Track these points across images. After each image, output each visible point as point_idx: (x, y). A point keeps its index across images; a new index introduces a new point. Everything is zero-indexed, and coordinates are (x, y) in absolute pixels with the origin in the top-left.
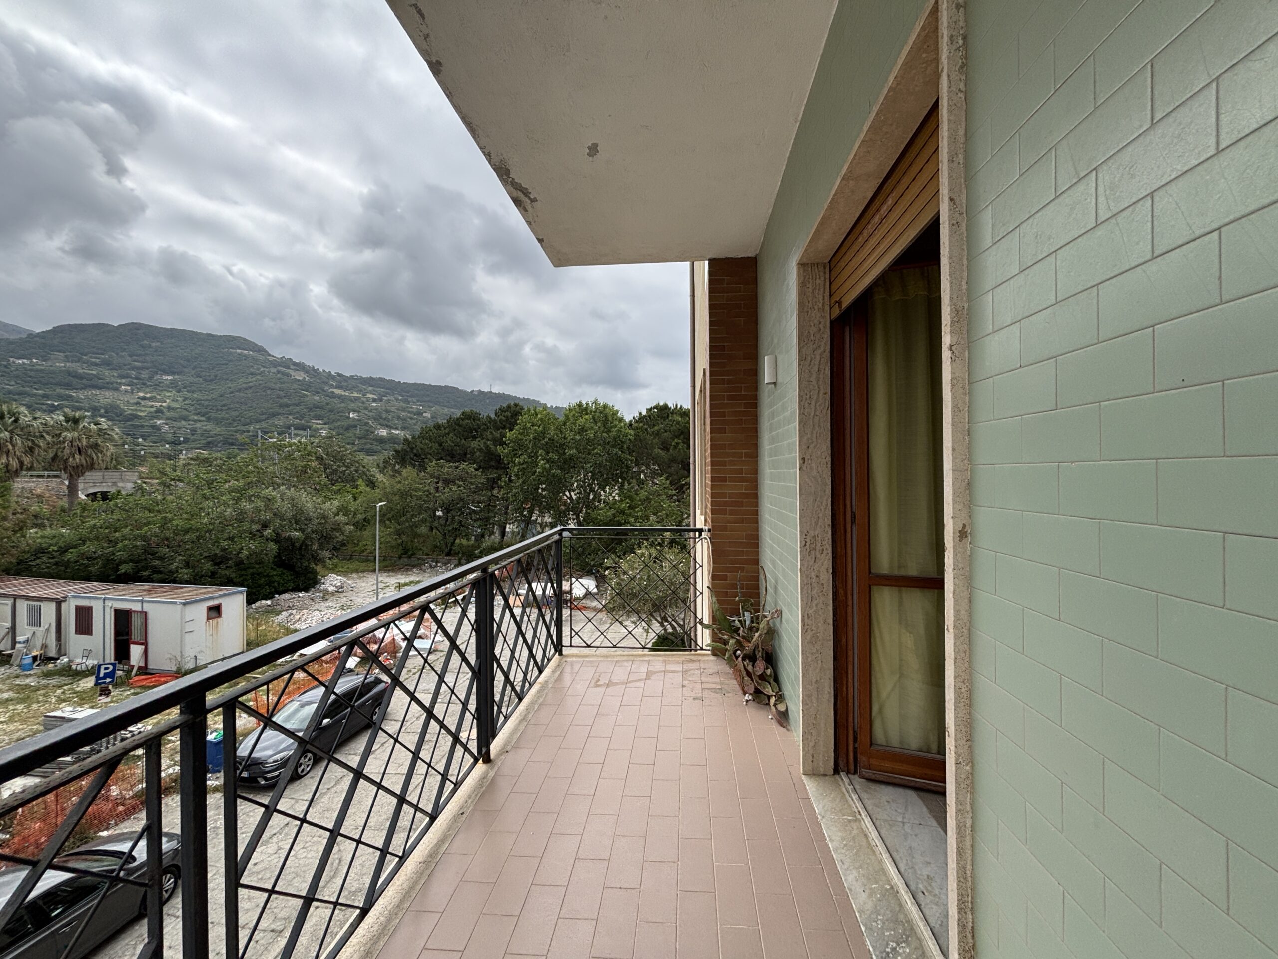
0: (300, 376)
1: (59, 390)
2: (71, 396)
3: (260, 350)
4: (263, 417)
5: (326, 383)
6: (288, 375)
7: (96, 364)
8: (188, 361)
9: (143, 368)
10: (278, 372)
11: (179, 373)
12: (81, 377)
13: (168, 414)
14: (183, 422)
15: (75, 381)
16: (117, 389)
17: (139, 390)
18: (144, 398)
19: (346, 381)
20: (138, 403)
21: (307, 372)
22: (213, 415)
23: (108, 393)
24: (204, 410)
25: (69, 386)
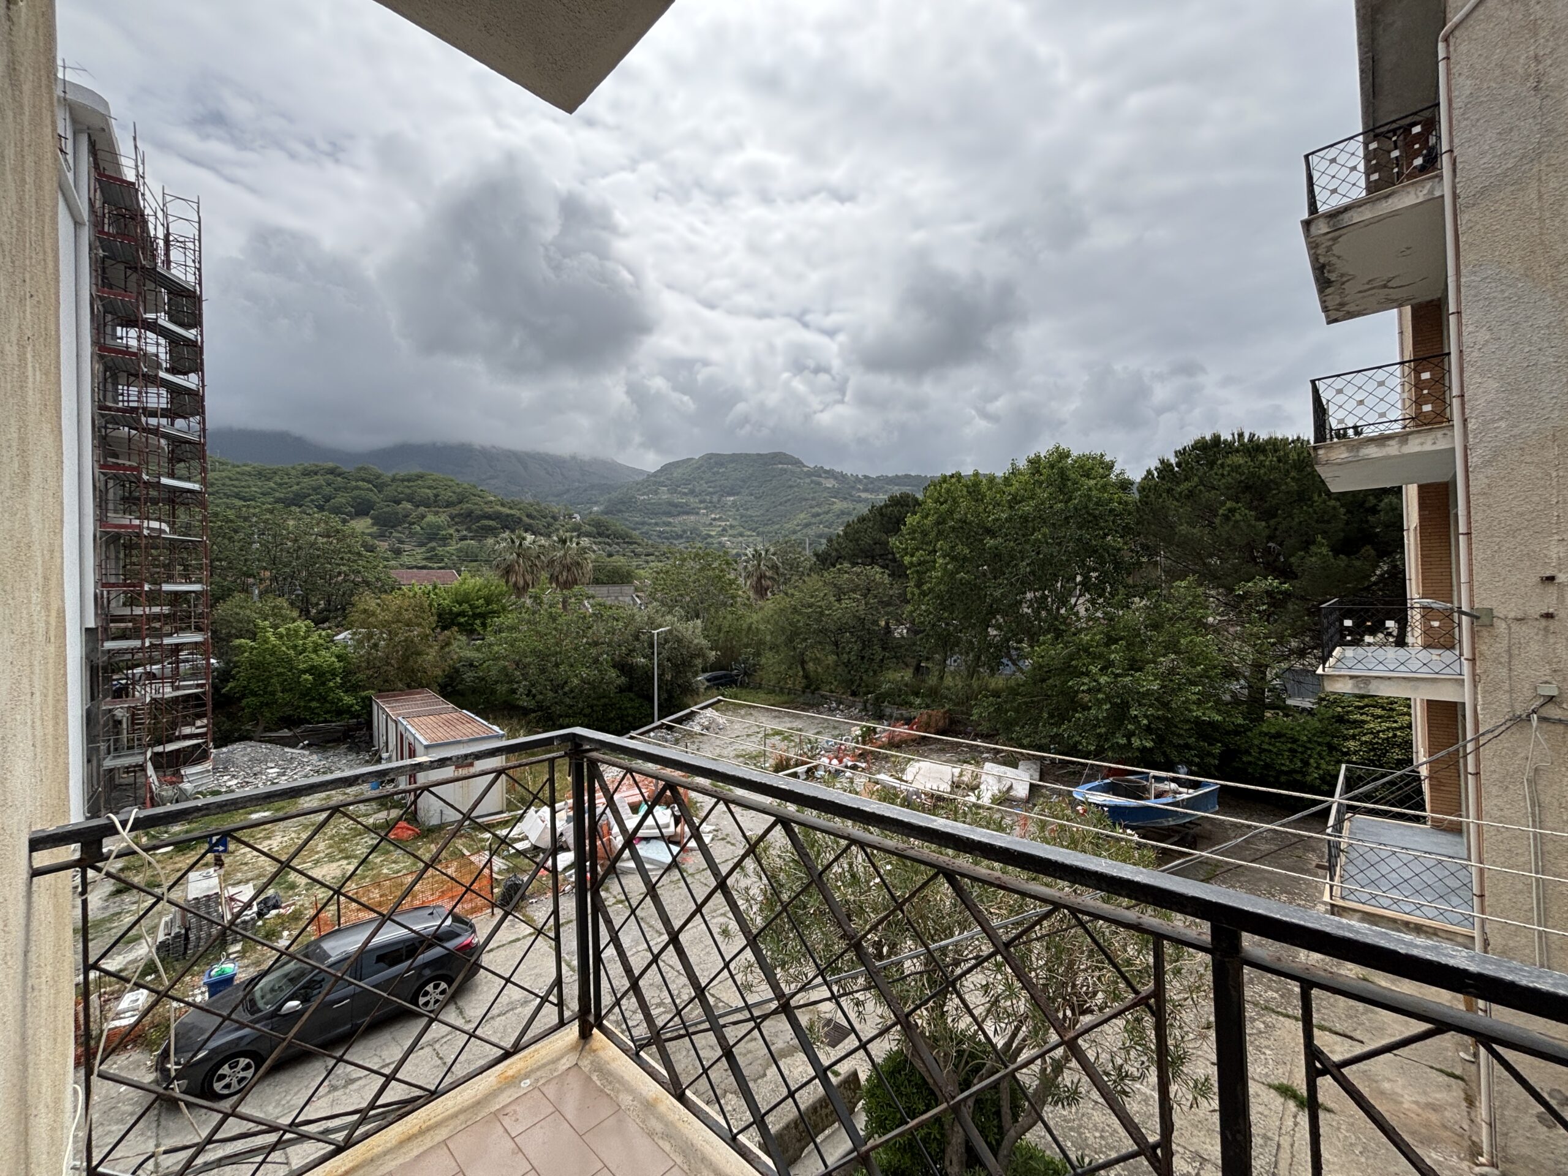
0: (830, 483)
1: (665, 519)
2: (670, 523)
3: (797, 463)
4: (798, 528)
5: (853, 488)
6: (819, 484)
7: (685, 494)
8: (744, 481)
9: (715, 493)
10: (812, 482)
11: (738, 494)
12: (676, 506)
13: (730, 532)
14: (740, 539)
15: (673, 509)
16: (698, 514)
17: (712, 512)
18: (714, 519)
19: (872, 483)
20: (711, 524)
21: (836, 478)
22: (761, 529)
23: (692, 518)
24: (755, 526)
25: (669, 514)
